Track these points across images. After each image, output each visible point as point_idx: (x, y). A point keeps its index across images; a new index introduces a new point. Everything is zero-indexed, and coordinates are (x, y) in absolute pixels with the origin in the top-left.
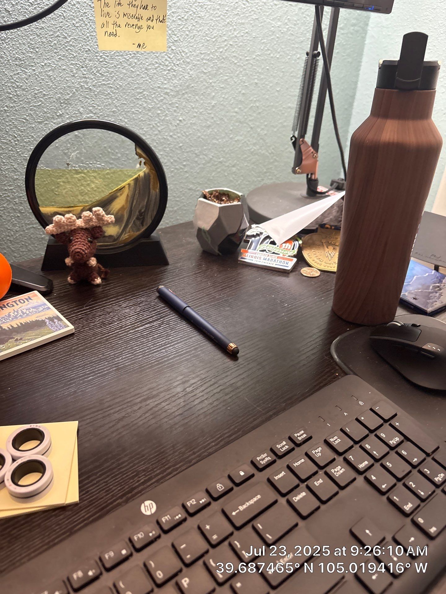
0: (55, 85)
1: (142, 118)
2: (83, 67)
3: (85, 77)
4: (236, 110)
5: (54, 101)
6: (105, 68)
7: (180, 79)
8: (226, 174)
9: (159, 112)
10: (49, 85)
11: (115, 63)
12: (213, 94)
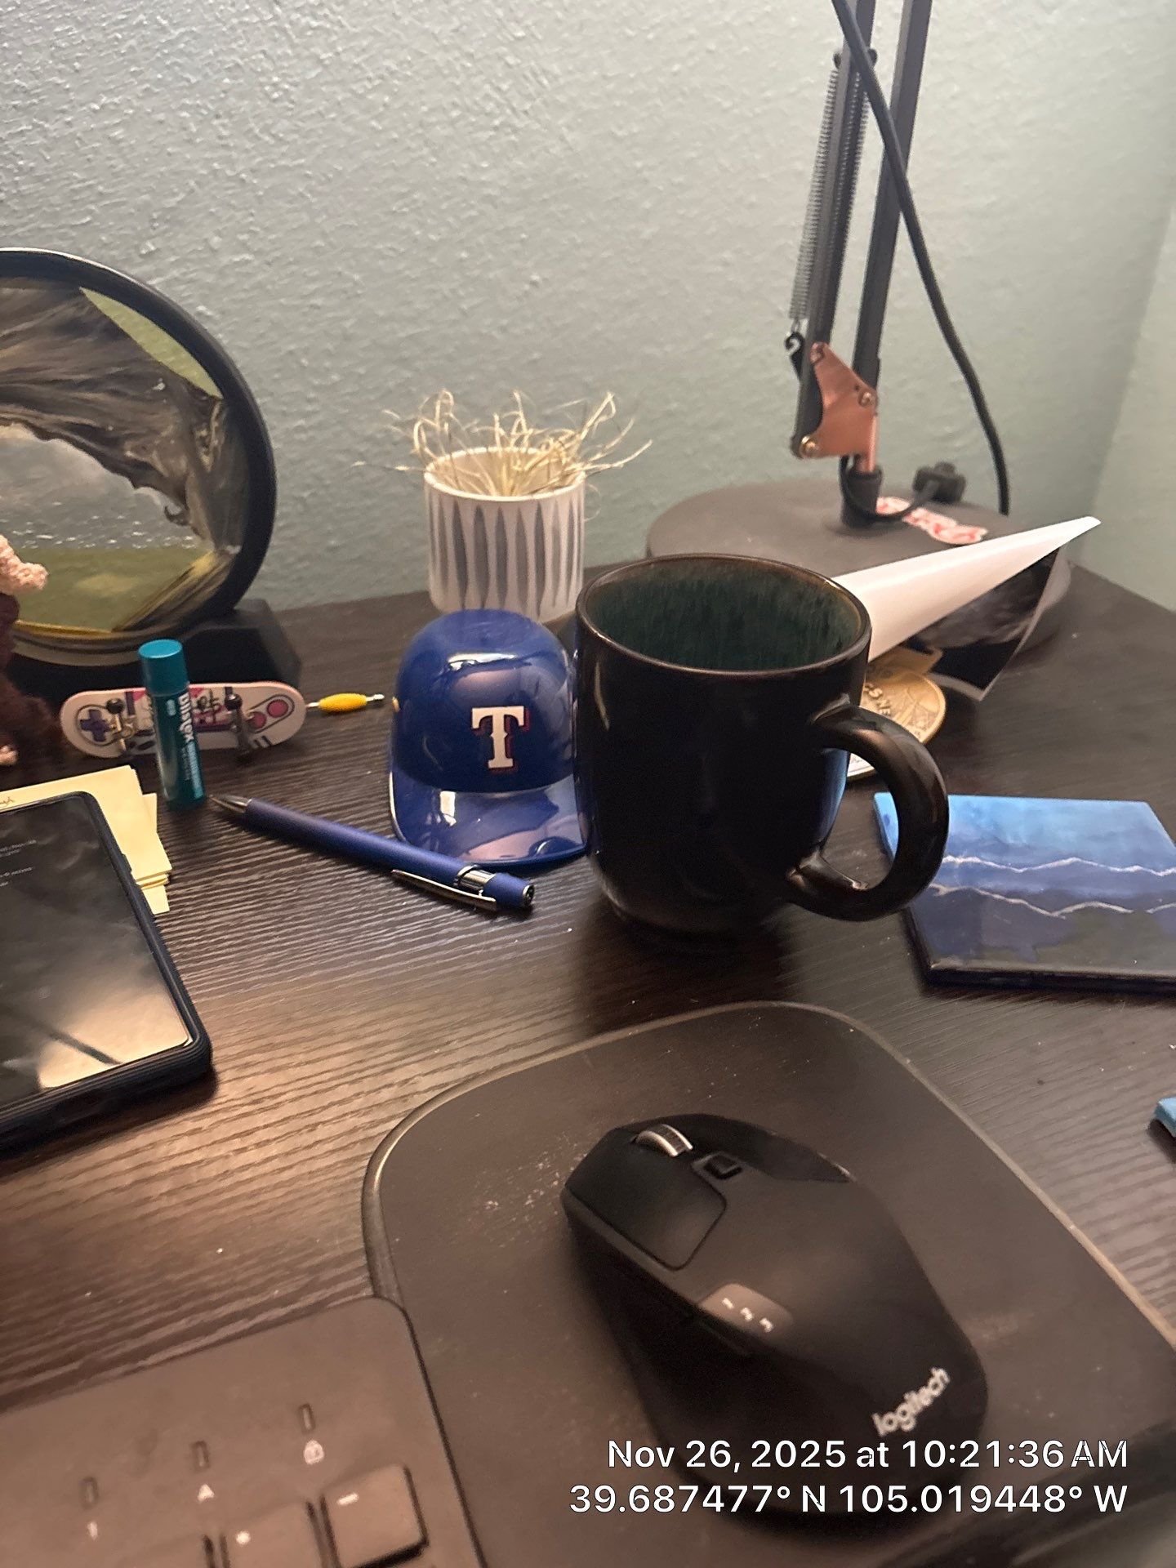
0: (134, 168)
1: (407, 273)
2: (218, 117)
3: (225, 147)
4: (727, 255)
5: (131, 214)
6: (289, 118)
7: (533, 157)
8: (689, 451)
9: (464, 255)
10: (112, 166)
11: (322, 106)
12: (647, 205)
